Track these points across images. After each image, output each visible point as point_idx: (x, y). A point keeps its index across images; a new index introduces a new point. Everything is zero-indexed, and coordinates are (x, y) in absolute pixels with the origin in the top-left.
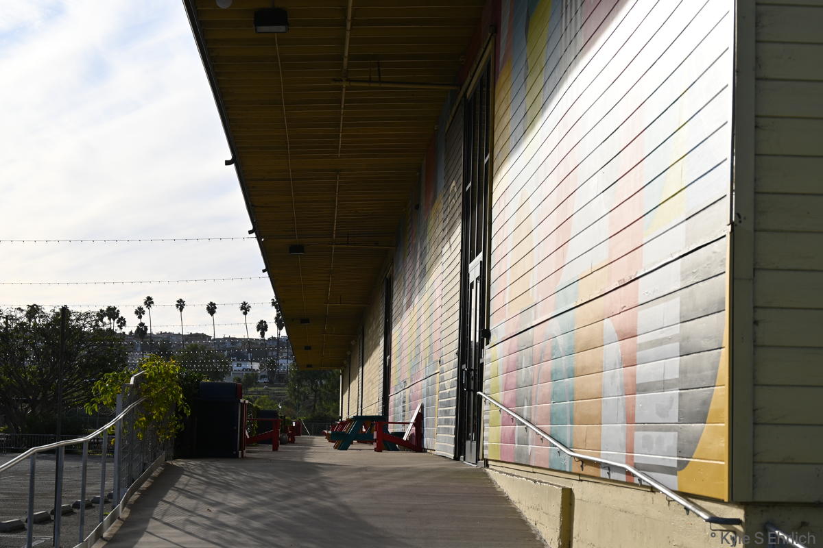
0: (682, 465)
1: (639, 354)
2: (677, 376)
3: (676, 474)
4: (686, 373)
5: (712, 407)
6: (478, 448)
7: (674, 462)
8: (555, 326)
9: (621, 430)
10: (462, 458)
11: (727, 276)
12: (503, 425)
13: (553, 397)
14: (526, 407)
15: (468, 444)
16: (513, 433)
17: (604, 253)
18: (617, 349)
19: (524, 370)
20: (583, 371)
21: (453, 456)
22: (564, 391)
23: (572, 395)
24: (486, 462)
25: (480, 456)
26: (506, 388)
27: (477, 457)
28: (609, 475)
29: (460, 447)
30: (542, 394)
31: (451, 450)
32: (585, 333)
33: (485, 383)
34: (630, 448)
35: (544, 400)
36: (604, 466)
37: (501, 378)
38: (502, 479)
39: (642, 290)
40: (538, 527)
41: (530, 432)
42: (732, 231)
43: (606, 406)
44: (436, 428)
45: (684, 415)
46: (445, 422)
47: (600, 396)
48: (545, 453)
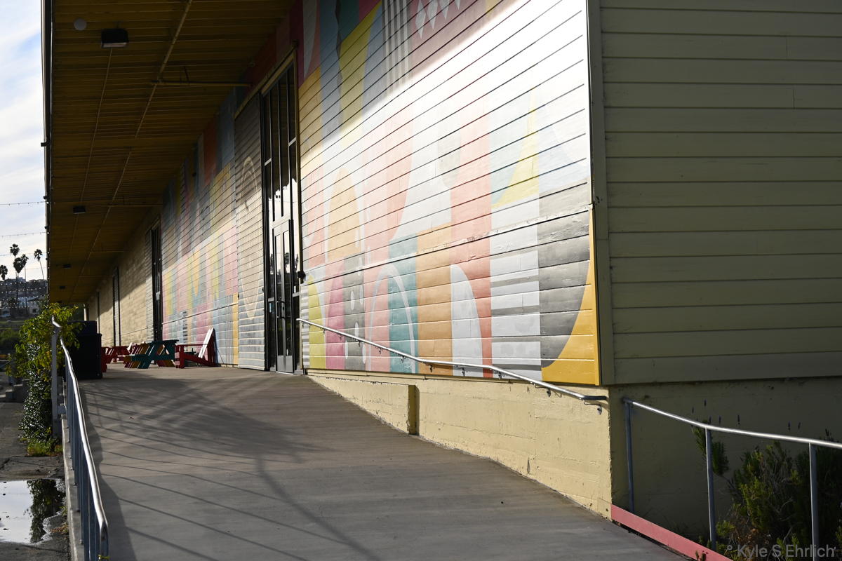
0: (547, 363)
1: (492, 290)
2: (538, 304)
3: (540, 370)
4: (547, 302)
5: (577, 324)
6: (296, 361)
7: (538, 362)
8: (391, 269)
9: (476, 342)
10: (273, 369)
11: (590, 238)
12: (328, 342)
13: (392, 320)
14: (357, 329)
15: (280, 358)
16: (342, 348)
17: (446, 218)
18: (466, 286)
19: (352, 302)
20: (428, 302)
21: (263, 368)
22: (404, 316)
23: (415, 319)
24: (305, 371)
25: (299, 367)
26: (330, 315)
27: (295, 368)
28: (463, 373)
29: (270, 361)
30: (377, 319)
31: (260, 363)
32: (429, 274)
33: (302, 312)
34: (487, 354)
35: (380, 323)
36: (457, 367)
37: (323, 308)
38: (330, 383)
39: (495, 244)
40: (380, 415)
41: (364, 346)
42: (594, 209)
43: (458, 325)
44: (236, 348)
45: (546, 330)
46: (250, 342)
47: (449, 318)
48: (385, 361)
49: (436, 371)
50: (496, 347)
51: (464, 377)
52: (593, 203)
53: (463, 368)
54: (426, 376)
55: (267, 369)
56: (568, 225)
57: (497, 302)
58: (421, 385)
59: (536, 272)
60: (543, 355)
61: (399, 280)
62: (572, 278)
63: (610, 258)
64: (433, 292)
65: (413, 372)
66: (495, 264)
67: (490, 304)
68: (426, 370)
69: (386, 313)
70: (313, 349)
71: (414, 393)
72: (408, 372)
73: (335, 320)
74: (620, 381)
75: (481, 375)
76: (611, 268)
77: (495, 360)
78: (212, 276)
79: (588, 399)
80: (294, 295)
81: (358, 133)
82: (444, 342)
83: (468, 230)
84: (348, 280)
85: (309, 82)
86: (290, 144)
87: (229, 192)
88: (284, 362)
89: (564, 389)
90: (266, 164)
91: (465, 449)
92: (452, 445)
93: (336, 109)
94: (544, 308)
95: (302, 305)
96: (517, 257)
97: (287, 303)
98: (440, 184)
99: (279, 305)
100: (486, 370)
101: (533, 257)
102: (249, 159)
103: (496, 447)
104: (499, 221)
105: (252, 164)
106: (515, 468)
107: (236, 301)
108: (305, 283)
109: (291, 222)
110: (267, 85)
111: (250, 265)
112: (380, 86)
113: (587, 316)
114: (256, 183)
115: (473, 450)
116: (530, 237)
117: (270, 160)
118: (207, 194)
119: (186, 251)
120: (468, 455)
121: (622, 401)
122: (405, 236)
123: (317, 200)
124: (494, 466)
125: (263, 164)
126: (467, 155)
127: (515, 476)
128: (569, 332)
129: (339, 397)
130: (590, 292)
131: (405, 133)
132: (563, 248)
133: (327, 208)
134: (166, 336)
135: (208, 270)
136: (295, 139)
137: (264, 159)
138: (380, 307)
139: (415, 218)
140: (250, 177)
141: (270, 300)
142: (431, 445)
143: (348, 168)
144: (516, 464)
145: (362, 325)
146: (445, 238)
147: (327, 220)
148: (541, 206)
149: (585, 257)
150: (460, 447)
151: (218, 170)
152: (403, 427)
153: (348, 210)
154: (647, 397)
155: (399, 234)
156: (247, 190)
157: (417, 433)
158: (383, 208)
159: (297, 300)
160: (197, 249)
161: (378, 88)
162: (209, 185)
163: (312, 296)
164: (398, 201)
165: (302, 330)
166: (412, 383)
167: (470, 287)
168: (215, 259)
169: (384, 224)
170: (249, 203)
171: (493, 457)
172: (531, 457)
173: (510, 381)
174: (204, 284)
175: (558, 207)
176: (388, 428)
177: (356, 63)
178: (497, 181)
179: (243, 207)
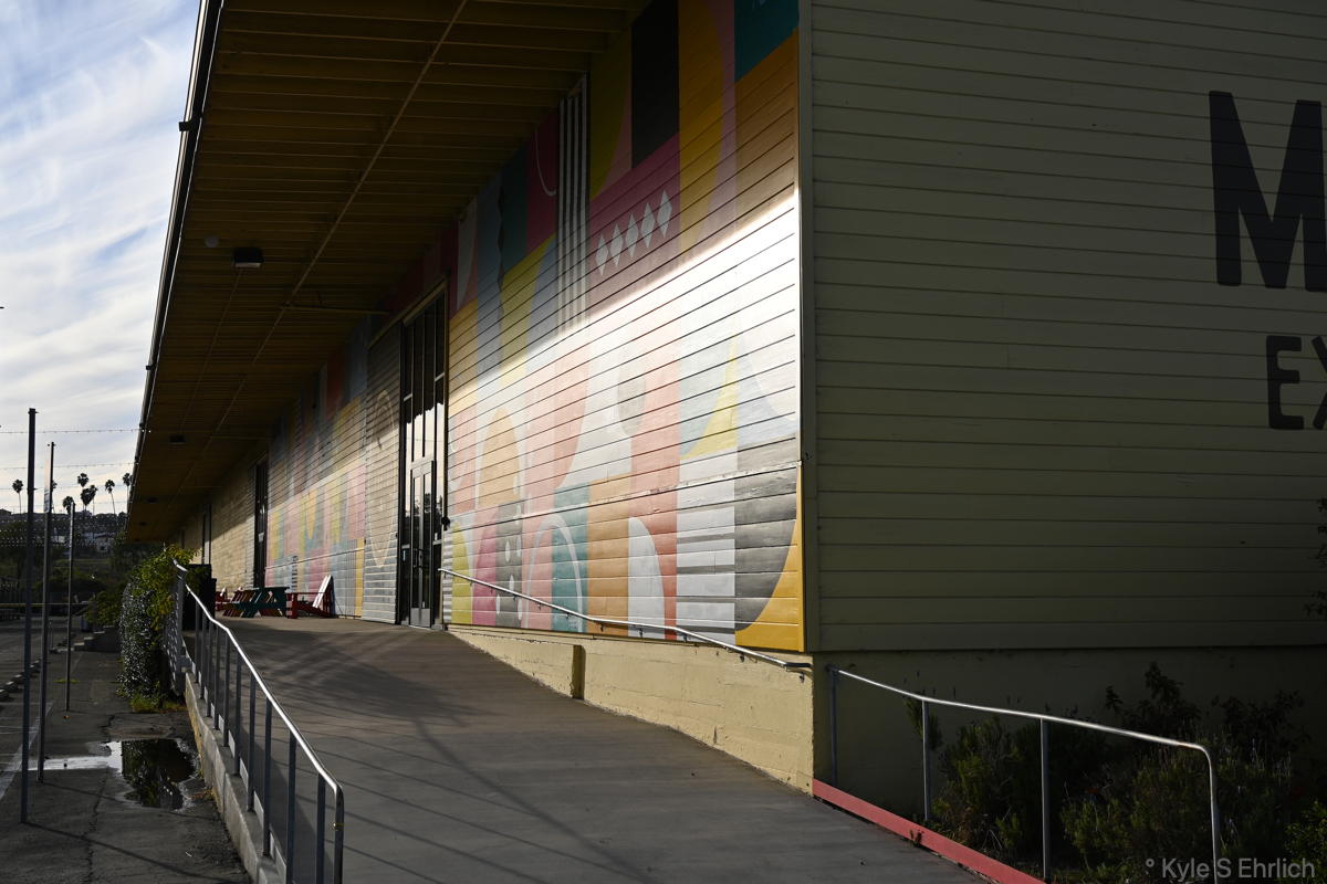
0: (739, 627)
1: (679, 546)
2: (734, 563)
3: (733, 633)
4: (744, 561)
5: (778, 586)
6: (435, 613)
7: (731, 624)
8: (556, 520)
9: (657, 601)
10: (405, 622)
11: (798, 497)
12: (475, 595)
13: (555, 574)
14: (512, 582)
15: (414, 612)
16: (493, 603)
17: (625, 467)
18: (648, 540)
19: (508, 553)
20: (600, 556)
21: (393, 621)
22: (571, 570)
23: (584, 574)
24: (445, 625)
25: (438, 622)
26: (479, 566)
27: (432, 622)
28: (642, 634)
29: (402, 612)
30: (537, 572)
31: (389, 615)
32: (603, 527)
33: (444, 561)
34: (670, 614)
35: (541, 576)
36: (634, 627)
37: (471, 559)
38: (478, 640)
39: (683, 498)
40: (537, 676)
41: (520, 601)
42: (802, 466)
43: (634, 583)
44: (359, 598)
45: (741, 590)
46: (377, 592)
47: (626, 574)
48: (545, 618)
49: (607, 631)
50: (681, 607)
51: (642, 638)
52: (802, 459)
53: (641, 629)
54: (595, 636)
55: (398, 623)
56: (771, 482)
57: (683, 559)
58: (587, 645)
59: (732, 529)
60: (737, 617)
61: (566, 531)
62: (775, 538)
63: (819, 518)
64: (606, 545)
65: (580, 631)
66: (682, 518)
67: (675, 561)
68: (596, 629)
69: (548, 567)
70: (456, 603)
71: (579, 653)
72: (573, 630)
73: (485, 572)
74: (826, 648)
75: (662, 636)
76: (819, 528)
77: (679, 621)
78: (332, 518)
79: (791, 666)
80: (435, 543)
81: (522, 371)
82: (619, 600)
83: (653, 482)
84: (504, 530)
85: (462, 315)
86: (436, 380)
87: (357, 428)
88: (420, 618)
89: (763, 655)
90: (405, 399)
91: (639, 716)
92: (623, 711)
93: (495, 345)
94: (739, 567)
95: (444, 554)
96: (711, 512)
97: (425, 552)
98: (618, 432)
99: (416, 554)
100: (667, 632)
101: (729, 513)
102: (385, 393)
103: (677, 714)
104: (688, 473)
105: (388, 397)
106: (699, 737)
107: (361, 547)
108: (449, 530)
109: (434, 464)
110: (411, 314)
111: (381, 508)
112: (551, 323)
113: (792, 578)
114: (392, 419)
115: (649, 716)
116: (727, 492)
117: (411, 395)
118: (328, 428)
119: (299, 490)
120: (643, 722)
121: (827, 669)
122: (575, 484)
123: (468, 441)
124: (676, 734)
125: (401, 399)
126: (651, 401)
127: (701, 746)
128: (769, 595)
129: (487, 655)
130: (795, 553)
131: (579, 375)
132: (765, 505)
133: (479, 450)
134: (270, 582)
135: (327, 512)
136: (443, 374)
137: (404, 394)
138: (541, 560)
139: (586, 465)
140: (385, 412)
141: (404, 547)
142: (597, 710)
143: (508, 409)
144: (701, 733)
145: (519, 578)
146: (624, 489)
147: (479, 463)
148: (739, 459)
149: (792, 515)
150: (633, 713)
151: (345, 403)
152: (567, 691)
153: (505, 454)
154: (853, 665)
155: (567, 482)
156: (381, 426)
157: (581, 698)
158: (549, 454)
159: (438, 548)
160: (314, 489)
161: (549, 324)
162: (332, 418)
163: (459, 545)
164: (567, 448)
165: (443, 582)
166: (577, 642)
167: (653, 544)
168: (337, 499)
169: (549, 471)
170: (382, 441)
171: (673, 725)
172: (719, 726)
173: (696, 644)
174: (320, 528)
175: (761, 463)
176: (548, 691)
177: (521, 297)
178: (688, 432)
179: (376, 444)
